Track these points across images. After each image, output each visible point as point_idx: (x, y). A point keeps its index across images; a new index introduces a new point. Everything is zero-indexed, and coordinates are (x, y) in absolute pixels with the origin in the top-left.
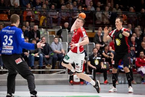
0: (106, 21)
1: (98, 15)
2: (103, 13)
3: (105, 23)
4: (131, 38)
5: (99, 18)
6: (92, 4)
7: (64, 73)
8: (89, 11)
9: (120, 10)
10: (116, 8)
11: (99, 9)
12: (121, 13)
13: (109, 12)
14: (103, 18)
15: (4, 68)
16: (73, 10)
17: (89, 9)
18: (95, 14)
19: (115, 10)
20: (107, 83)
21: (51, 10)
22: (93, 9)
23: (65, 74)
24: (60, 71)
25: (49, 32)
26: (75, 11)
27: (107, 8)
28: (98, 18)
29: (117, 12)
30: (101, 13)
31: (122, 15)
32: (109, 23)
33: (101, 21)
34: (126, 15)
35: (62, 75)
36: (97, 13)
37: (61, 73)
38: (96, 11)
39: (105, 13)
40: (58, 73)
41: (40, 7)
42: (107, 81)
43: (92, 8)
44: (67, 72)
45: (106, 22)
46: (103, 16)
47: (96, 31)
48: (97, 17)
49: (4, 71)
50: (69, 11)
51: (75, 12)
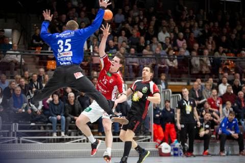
0: (205, 69)
1: (195, 61)
2: (201, 58)
3: (204, 72)
4: (238, 93)
5: (196, 65)
6: (186, 47)
7: (149, 140)
8: (181, 56)
9: (224, 54)
10: (219, 51)
11: (194, 53)
12: (226, 59)
13: (210, 58)
14: (201, 66)
15: (65, 134)
16: (160, 55)
17: (182, 54)
18: (190, 60)
19: (217, 55)
20: (208, 154)
21: (129, 55)
22: (187, 53)
23: (150, 142)
24: (143, 138)
25: (128, 85)
26: (162, 56)
27: (206, 52)
28: (194, 66)
29: (220, 58)
30: (199, 58)
31: (228, 61)
32: (209, 72)
33: (199, 69)
34: (234, 62)
35: (146, 144)
36: (194, 58)
37: (144, 141)
38: (191, 56)
39: (205, 59)
40: (141, 141)
41: (115, 51)
42: (207, 151)
43: (185, 52)
44: (152, 139)
45: (206, 71)
46: (202, 62)
47: (191, 84)
48: (193, 63)
49: (66, 139)
50: (154, 56)
51: (163, 58)
